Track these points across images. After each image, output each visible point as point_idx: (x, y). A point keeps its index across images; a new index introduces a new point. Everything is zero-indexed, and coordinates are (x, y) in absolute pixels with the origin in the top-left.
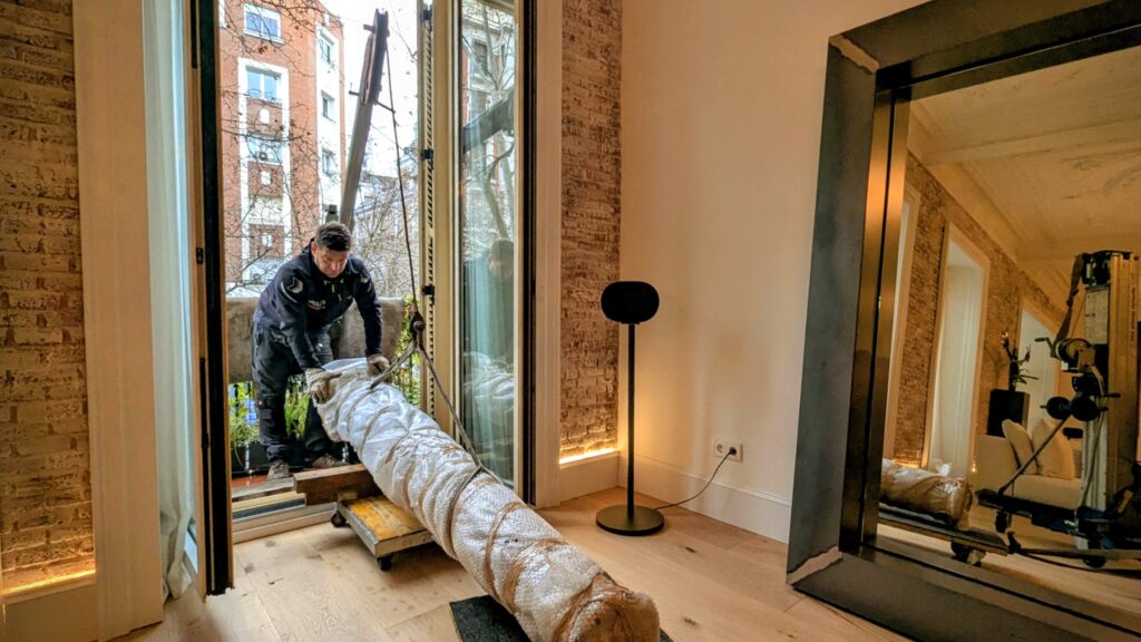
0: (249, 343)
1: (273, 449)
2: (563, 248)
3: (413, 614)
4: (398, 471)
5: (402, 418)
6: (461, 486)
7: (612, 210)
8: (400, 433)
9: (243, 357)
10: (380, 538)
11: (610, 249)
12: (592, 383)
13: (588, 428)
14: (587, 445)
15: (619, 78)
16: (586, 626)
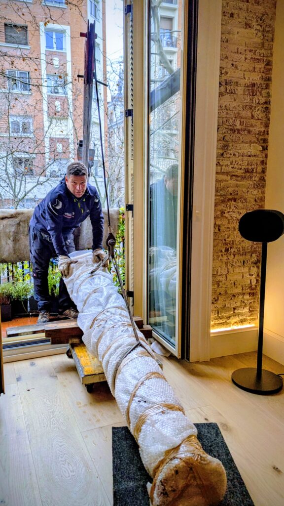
0: (28, 238)
1: (41, 303)
2: (217, 181)
3: (98, 425)
4: (94, 336)
5: (102, 300)
6: (125, 355)
7: (261, 148)
8: (100, 309)
9: (25, 246)
10: (86, 374)
11: (257, 179)
12: (239, 277)
13: (234, 309)
14: (233, 320)
15: (272, 40)
16: (169, 474)
